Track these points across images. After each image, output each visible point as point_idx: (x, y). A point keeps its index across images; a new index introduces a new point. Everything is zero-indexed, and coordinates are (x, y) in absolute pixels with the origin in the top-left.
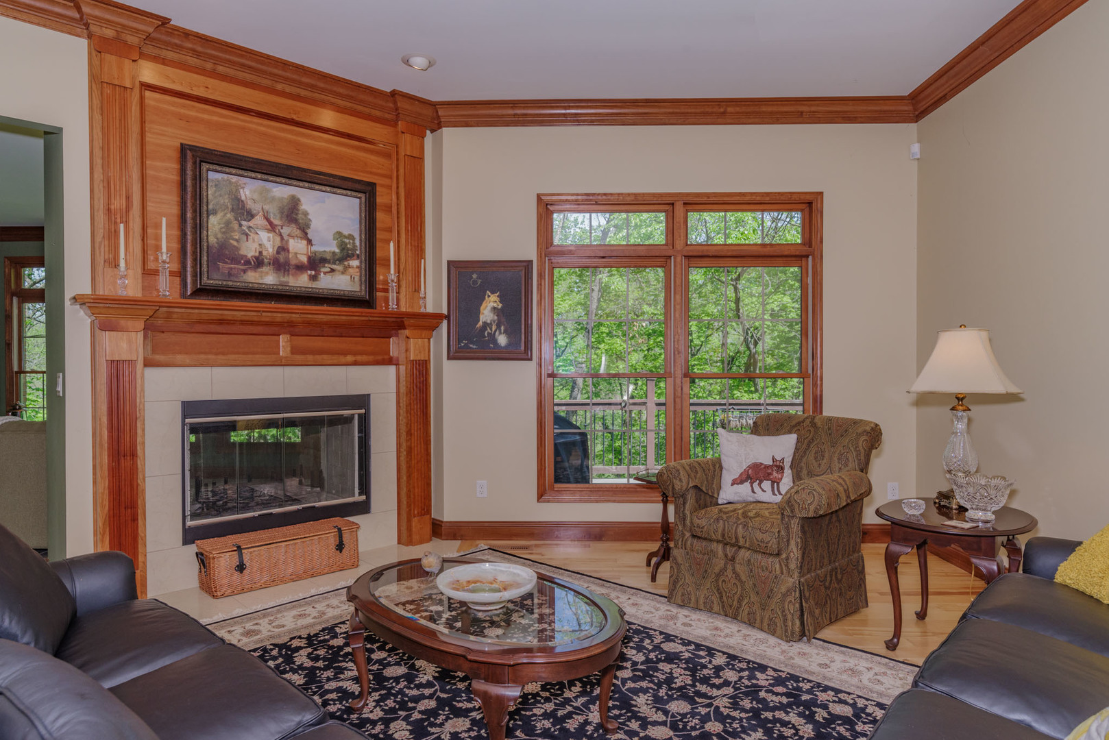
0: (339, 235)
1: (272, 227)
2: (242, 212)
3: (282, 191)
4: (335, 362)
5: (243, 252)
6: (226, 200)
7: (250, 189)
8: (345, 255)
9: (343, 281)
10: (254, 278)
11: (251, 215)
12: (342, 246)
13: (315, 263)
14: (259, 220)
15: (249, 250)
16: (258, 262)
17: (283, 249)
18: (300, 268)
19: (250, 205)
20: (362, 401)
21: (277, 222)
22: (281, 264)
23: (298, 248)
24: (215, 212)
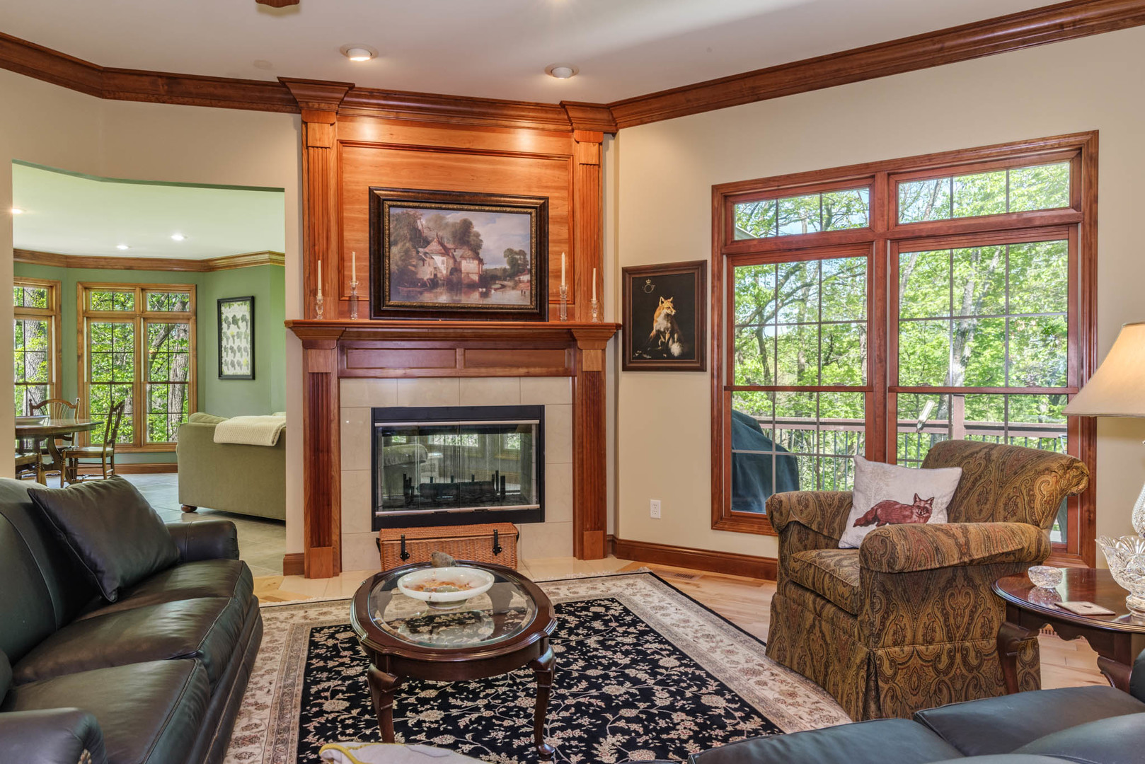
0: (510, 252)
1: (445, 252)
2: (420, 240)
3: (454, 217)
4: (507, 373)
5: (419, 276)
6: (405, 231)
7: (425, 219)
8: (515, 270)
9: (513, 296)
10: (428, 299)
11: (427, 242)
12: (513, 262)
13: (487, 280)
14: (434, 246)
15: (426, 273)
16: (434, 284)
17: (456, 270)
18: (472, 286)
19: (426, 233)
20: (538, 412)
21: (450, 246)
22: (454, 282)
23: (470, 267)
24: (396, 243)
